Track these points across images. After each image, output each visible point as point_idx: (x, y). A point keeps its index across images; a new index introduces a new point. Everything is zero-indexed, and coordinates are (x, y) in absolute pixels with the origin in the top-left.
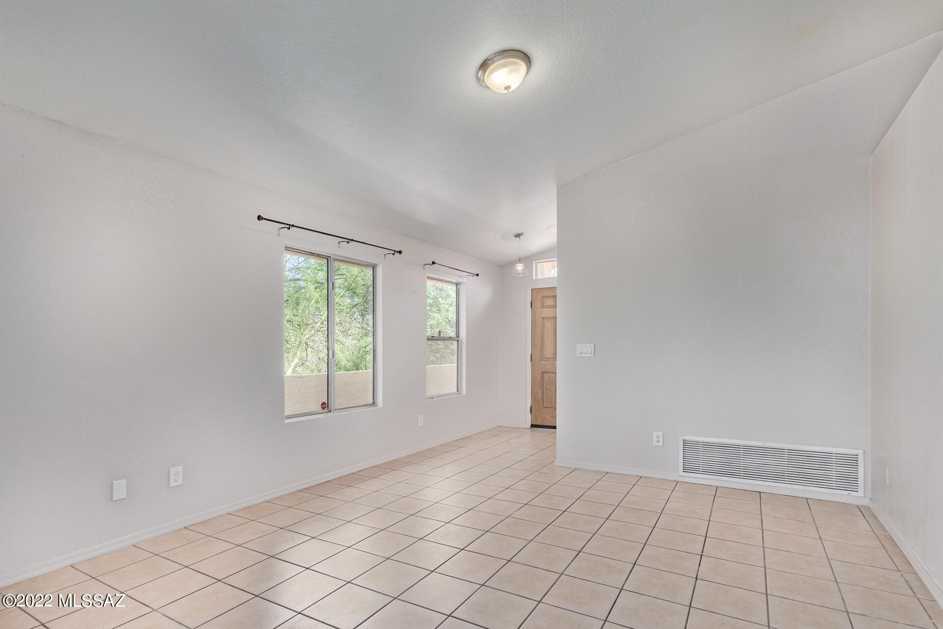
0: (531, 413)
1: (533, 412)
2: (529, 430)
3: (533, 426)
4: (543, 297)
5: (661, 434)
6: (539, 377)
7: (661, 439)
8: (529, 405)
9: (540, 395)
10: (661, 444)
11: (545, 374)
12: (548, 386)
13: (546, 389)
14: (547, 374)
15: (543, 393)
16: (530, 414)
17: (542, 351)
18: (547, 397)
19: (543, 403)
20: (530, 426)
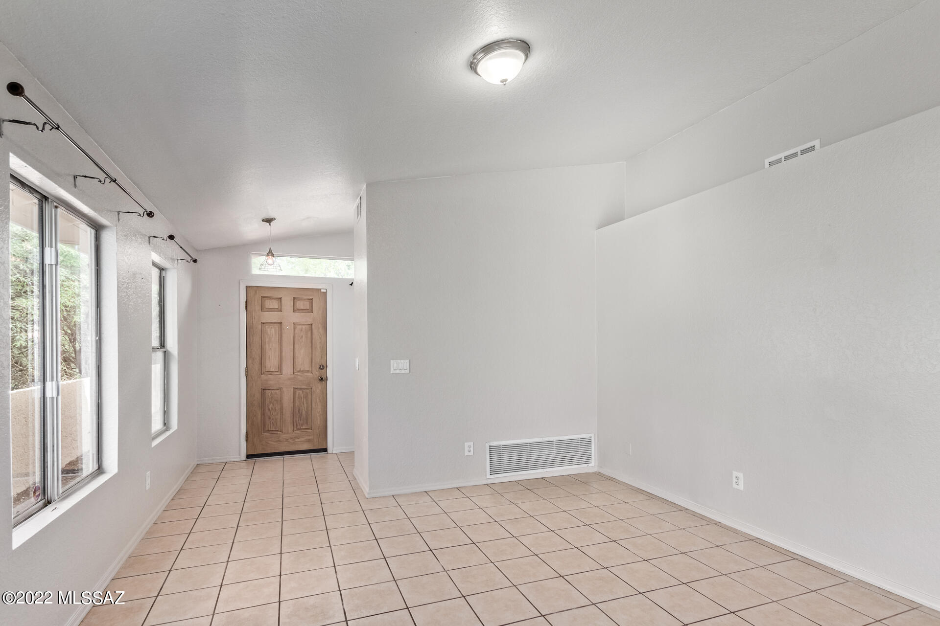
0: (247, 440)
1: (249, 439)
2: (244, 464)
3: (249, 456)
4: (263, 298)
5: (471, 444)
6: (258, 395)
7: (472, 449)
8: (244, 431)
9: (259, 416)
10: (472, 453)
11: (267, 392)
12: (271, 405)
13: (269, 409)
14: (270, 391)
15: (264, 414)
16: (245, 443)
17: (262, 363)
18: (270, 418)
19: (265, 426)
20: (245, 457)
